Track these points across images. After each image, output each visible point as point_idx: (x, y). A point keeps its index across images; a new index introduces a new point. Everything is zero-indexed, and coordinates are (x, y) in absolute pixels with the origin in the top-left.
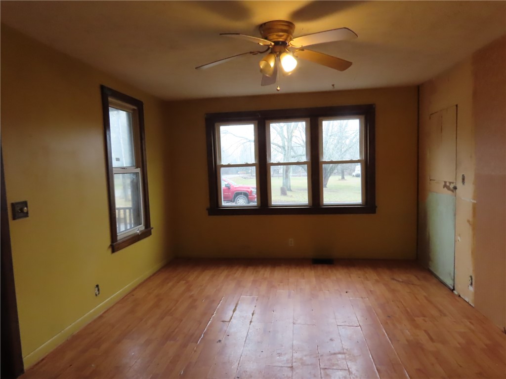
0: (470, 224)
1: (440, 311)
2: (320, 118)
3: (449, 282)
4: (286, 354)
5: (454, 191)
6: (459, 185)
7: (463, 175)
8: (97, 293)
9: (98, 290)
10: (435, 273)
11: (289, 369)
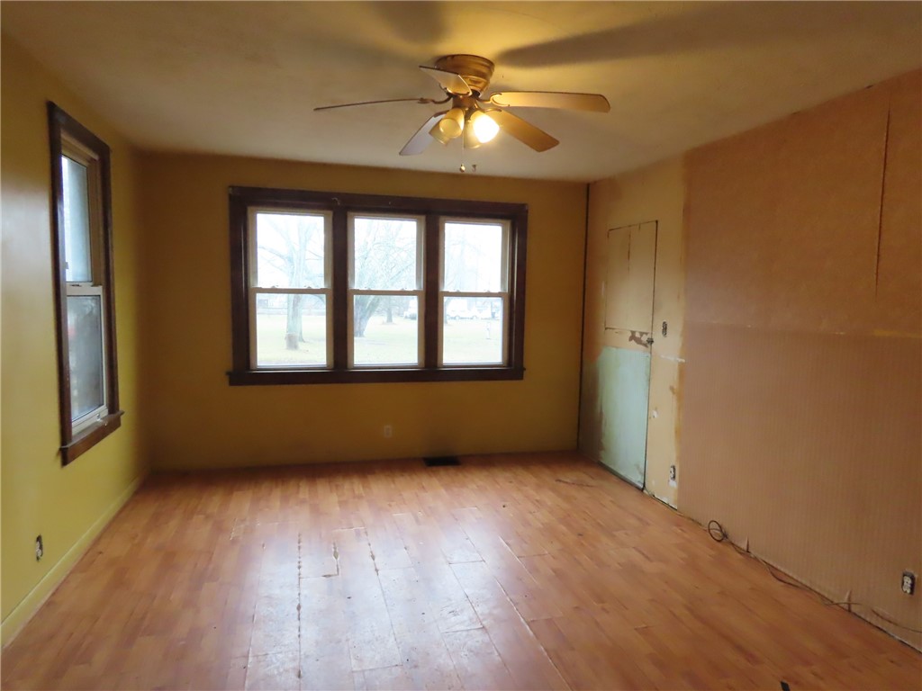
0: (674, 393)
1: (640, 519)
2: (442, 218)
3: (637, 479)
4: (462, 610)
5: (649, 345)
6: (658, 336)
7: (664, 323)
8: (39, 555)
9: (41, 548)
10: (610, 466)
11: (480, 632)
